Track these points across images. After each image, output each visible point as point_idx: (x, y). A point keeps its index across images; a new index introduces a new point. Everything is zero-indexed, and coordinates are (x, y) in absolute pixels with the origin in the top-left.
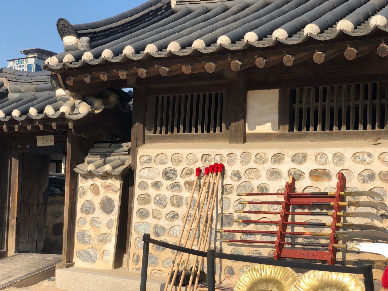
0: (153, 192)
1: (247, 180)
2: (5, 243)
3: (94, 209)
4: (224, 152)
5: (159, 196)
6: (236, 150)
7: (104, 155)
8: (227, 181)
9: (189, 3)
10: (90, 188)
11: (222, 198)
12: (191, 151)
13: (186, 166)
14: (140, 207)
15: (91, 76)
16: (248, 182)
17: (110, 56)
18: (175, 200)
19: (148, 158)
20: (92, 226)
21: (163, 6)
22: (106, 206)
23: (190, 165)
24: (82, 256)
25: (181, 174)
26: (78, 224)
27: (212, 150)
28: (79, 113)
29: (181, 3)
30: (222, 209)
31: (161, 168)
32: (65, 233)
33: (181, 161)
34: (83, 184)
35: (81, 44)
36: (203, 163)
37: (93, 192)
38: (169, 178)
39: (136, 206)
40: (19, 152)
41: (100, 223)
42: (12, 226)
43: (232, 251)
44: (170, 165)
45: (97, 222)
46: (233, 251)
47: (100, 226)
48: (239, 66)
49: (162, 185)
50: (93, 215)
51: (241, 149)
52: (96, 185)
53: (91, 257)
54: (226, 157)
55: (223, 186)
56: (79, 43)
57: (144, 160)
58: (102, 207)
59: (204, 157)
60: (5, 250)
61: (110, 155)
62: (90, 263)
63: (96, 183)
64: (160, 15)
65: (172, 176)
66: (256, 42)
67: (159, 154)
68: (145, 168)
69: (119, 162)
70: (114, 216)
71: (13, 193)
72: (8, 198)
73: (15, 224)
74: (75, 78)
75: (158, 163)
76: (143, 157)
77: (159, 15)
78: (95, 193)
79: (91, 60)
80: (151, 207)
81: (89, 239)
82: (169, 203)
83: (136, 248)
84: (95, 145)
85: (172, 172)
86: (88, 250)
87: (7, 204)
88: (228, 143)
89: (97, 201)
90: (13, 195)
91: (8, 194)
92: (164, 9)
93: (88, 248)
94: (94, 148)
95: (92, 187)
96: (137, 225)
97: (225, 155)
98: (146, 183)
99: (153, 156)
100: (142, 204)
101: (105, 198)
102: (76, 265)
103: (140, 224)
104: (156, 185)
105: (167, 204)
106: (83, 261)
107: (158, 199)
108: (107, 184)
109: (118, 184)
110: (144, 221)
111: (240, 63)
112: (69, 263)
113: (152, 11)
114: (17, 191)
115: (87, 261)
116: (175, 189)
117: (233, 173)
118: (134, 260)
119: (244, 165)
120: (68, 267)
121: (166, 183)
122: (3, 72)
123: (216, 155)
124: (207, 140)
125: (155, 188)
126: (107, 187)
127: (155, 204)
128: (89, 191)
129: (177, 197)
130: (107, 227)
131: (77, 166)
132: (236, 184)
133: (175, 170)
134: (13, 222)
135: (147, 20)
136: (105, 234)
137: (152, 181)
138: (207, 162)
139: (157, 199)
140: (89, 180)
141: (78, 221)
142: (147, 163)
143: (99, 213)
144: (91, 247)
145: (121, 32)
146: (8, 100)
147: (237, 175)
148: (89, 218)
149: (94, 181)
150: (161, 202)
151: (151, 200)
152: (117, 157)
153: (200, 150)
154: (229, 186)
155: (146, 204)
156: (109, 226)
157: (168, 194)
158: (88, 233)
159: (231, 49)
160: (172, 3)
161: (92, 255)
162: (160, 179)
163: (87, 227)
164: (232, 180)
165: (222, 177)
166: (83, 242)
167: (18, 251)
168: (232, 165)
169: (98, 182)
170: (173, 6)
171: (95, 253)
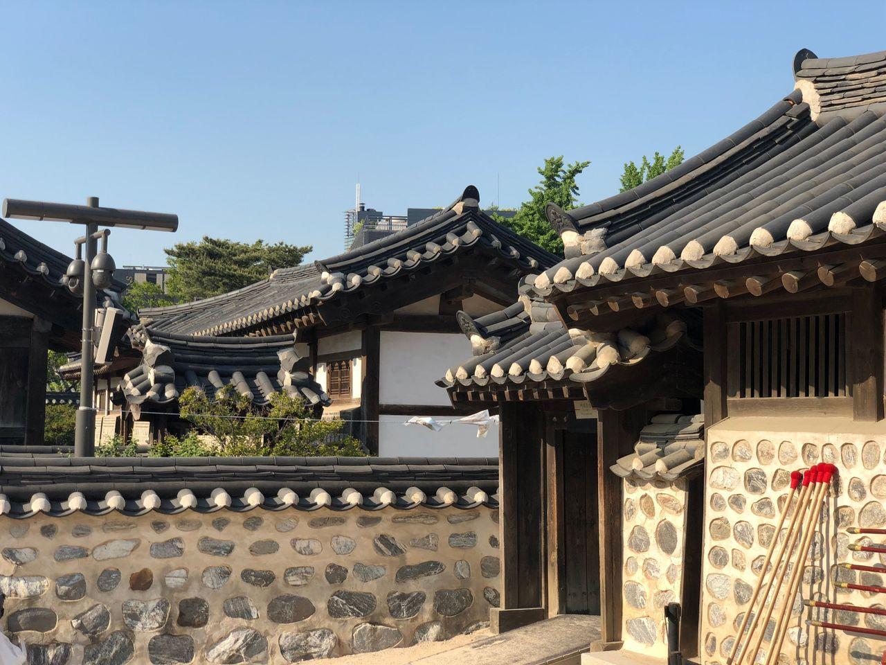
0: (731, 515)
1: (874, 499)
2: (543, 595)
3: (648, 543)
4: (837, 440)
5: (742, 523)
6: (854, 436)
7: (665, 440)
8: (844, 500)
9: (843, 106)
10: (641, 503)
11: (835, 535)
12: (785, 436)
13: (779, 466)
14: (714, 543)
15: (599, 303)
16: (877, 504)
17: (611, 271)
18: (764, 534)
19: (724, 447)
20: (646, 576)
21: (790, 121)
22: (665, 537)
23: (785, 463)
24: (634, 630)
25: (773, 482)
26: (626, 569)
27: (817, 435)
28: (598, 369)
29: (828, 108)
30: (836, 556)
31: (741, 468)
32: (603, 587)
33: (772, 456)
34: (631, 495)
35: (587, 244)
36: (805, 462)
37: (645, 510)
38: (755, 490)
39: (708, 543)
40: (556, 429)
41: (658, 571)
42: (552, 565)
43: (852, 643)
44: (754, 463)
45: (653, 567)
46: (854, 642)
47: (658, 576)
48: (796, 283)
49: (745, 502)
50: (646, 555)
51: (864, 433)
52: (649, 497)
53: (648, 633)
54: (840, 451)
55: (837, 510)
56: (584, 243)
57: (717, 452)
58: (660, 540)
59: (807, 449)
60: (543, 607)
61: (673, 440)
62: (645, 645)
63: (647, 492)
64: (780, 142)
65: (759, 484)
66: (807, 239)
67: (739, 441)
68: (719, 467)
69: (683, 453)
70: (677, 559)
71: (551, 504)
72: (543, 513)
73: (556, 560)
74: (579, 307)
75: (738, 458)
76: (716, 445)
77: (777, 144)
78: (649, 513)
79: (590, 278)
80: (729, 544)
81: (642, 600)
82: (756, 538)
83: (709, 622)
84: (654, 420)
85: (760, 477)
86: (642, 619)
87: (542, 524)
88: (852, 419)
89: (651, 526)
90: (551, 508)
91: (542, 506)
92: (792, 128)
93: (641, 616)
94: (652, 423)
95: (643, 501)
96: (711, 578)
97: (838, 447)
98: (721, 498)
99: (731, 444)
100: (717, 537)
101: (663, 523)
102: (626, 647)
103: (715, 576)
104: (737, 502)
105: (753, 540)
106: (636, 639)
107: (739, 528)
108: (665, 496)
109: (680, 497)
110: (719, 572)
111: (795, 278)
112: (613, 643)
113: (758, 140)
114: (556, 501)
115: (641, 641)
116: (764, 511)
117: (852, 483)
118: (707, 647)
119: (870, 467)
120: (607, 649)
121: (752, 498)
122: (525, 284)
123: (825, 445)
124: (822, 412)
125: (735, 507)
126: (665, 501)
127: (736, 539)
128: (639, 507)
129: (767, 528)
130: (668, 578)
131: (618, 461)
132: (857, 506)
133: (763, 474)
134: (553, 557)
135: (744, 162)
136: (666, 591)
137: (730, 494)
138: (811, 459)
139: (739, 530)
140: (639, 487)
141: (627, 563)
142: (721, 457)
143: (655, 551)
144: (645, 615)
145: (677, 202)
146: (531, 335)
147: (857, 486)
148: (640, 558)
149: (646, 490)
150: (743, 535)
151: (730, 530)
152: (683, 444)
153: (799, 435)
154: (847, 509)
155: (723, 538)
156: (671, 577)
157: (754, 520)
158: (642, 589)
159: (768, 255)
160: (812, 111)
161: (649, 630)
162: (740, 489)
163: (638, 576)
164: (850, 497)
165: (835, 490)
166: (635, 604)
167: (566, 609)
168: (850, 467)
169: (652, 491)
170: (814, 116)
171: (653, 627)
